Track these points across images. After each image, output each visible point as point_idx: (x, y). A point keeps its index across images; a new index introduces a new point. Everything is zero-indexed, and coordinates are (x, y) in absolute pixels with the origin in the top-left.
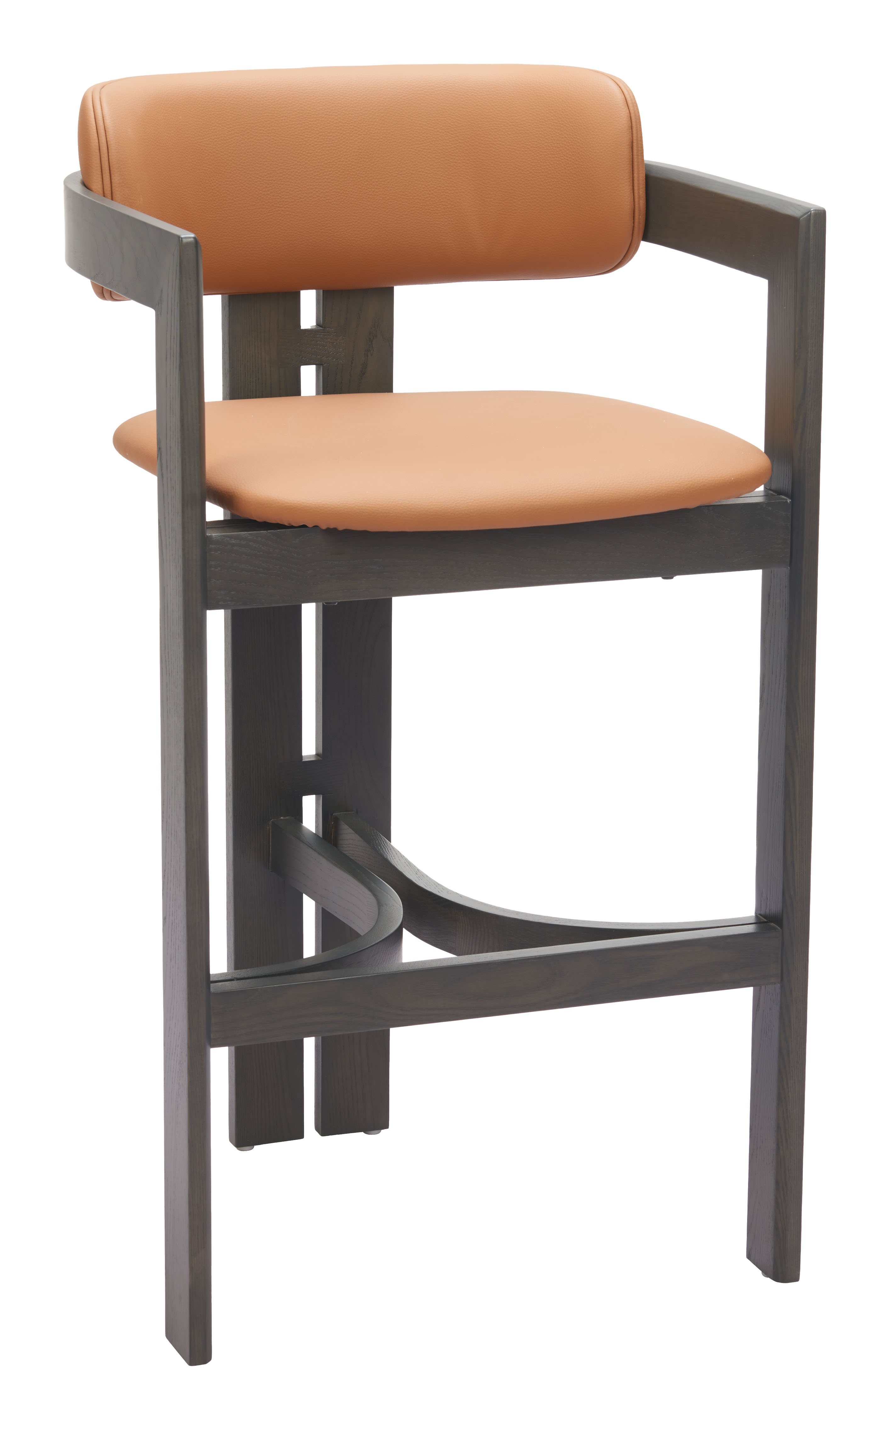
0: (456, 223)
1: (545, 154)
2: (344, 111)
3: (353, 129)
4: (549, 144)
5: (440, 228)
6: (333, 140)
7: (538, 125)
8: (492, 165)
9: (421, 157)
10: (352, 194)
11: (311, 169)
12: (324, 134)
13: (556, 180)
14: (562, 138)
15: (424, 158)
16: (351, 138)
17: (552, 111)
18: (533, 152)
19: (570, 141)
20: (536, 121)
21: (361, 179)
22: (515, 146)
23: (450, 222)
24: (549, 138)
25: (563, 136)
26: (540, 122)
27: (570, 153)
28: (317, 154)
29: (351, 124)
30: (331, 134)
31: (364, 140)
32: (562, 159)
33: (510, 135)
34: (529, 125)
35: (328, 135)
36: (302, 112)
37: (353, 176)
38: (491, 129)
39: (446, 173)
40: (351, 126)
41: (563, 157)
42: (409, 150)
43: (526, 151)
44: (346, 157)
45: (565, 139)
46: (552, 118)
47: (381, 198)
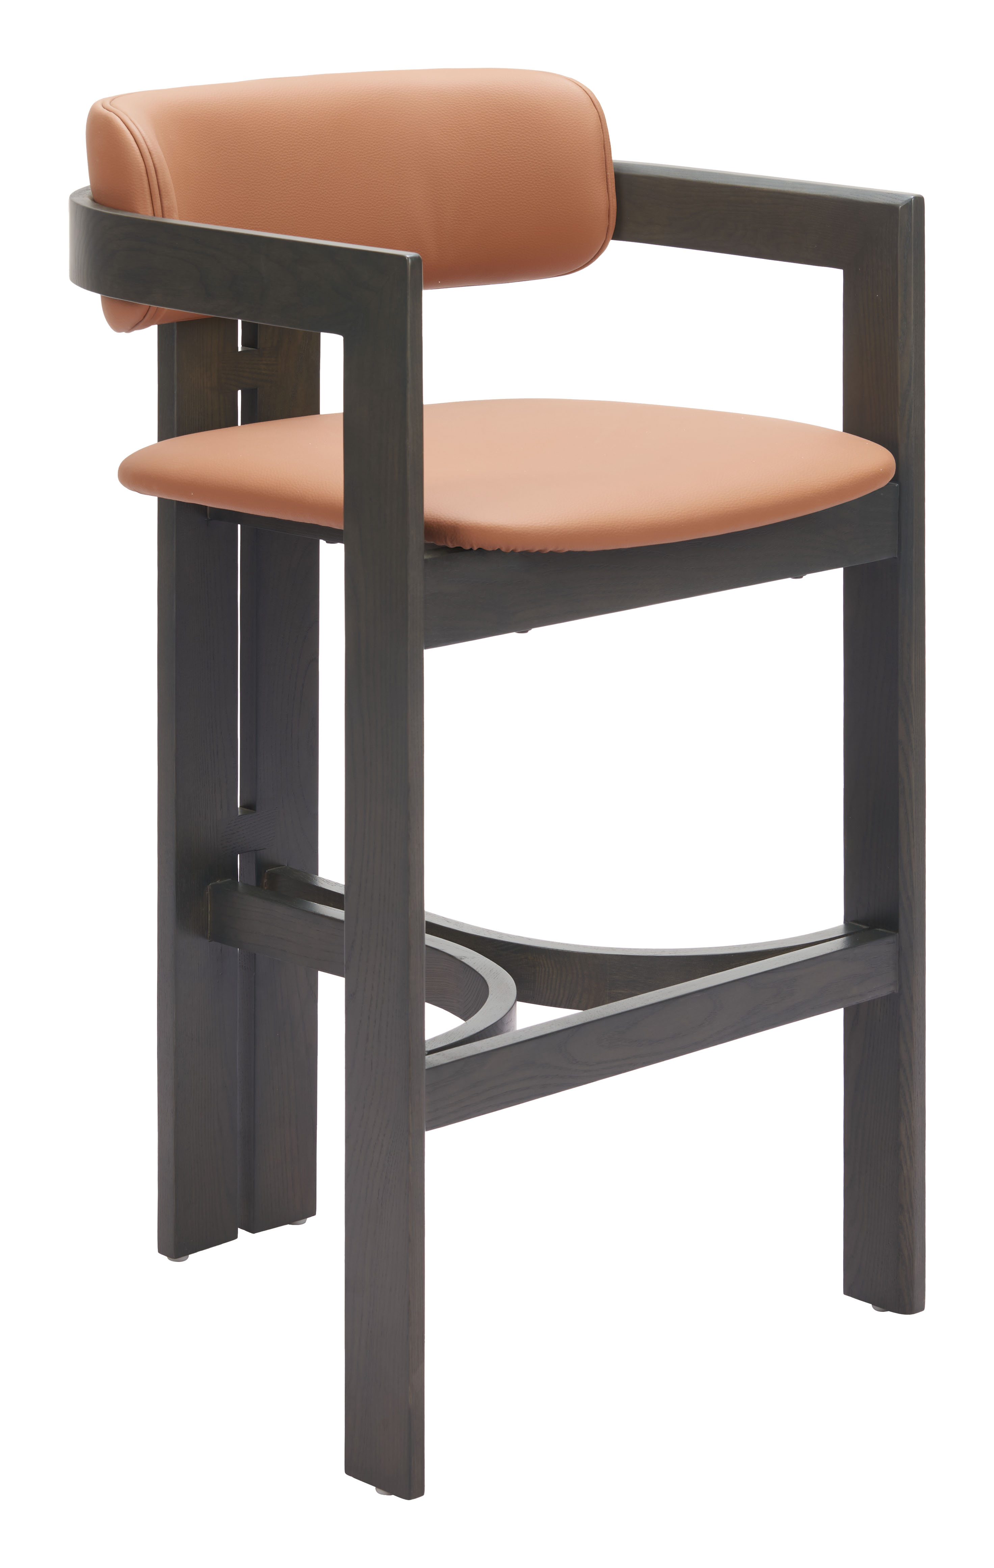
0: (409, 232)
1: (504, 157)
2: (302, 123)
3: (312, 140)
4: (508, 147)
5: (394, 238)
6: (296, 153)
7: (493, 129)
8: (444, 171)
9: (373, 166)
10: (315, 208)
11: (278, 184)
12: (287, 147)
13: (519, 183)
14: (524, 140)
15: (377, 167)
16: (311, 150)
17: (508, 114)
18: (490, 156)
19: (534, 143)
20: (491, 125)
21: (323, 191)
22: (469, 151)
23: (403, 231)
24: (508, 141)
25: (525, 139)
26: (495, 125)
27: (535, 155)
28: (283, 168)
29: (310, 136)
30: (293, 147)
31: (323, 151)
32: (525, 162)
33: (461, 140)
34: (484, 129)
35: (291, 148)
36: (266, 125)
37: (315, 189)
38: (441, 134)
39: (398, 182)
40: (310, 137)
41: (526, 159)
42: (362, 159)
43: (481, 155)
44: (308, 169)
45: (528, 141)
46: (509, 120)
47: (340, 211)
